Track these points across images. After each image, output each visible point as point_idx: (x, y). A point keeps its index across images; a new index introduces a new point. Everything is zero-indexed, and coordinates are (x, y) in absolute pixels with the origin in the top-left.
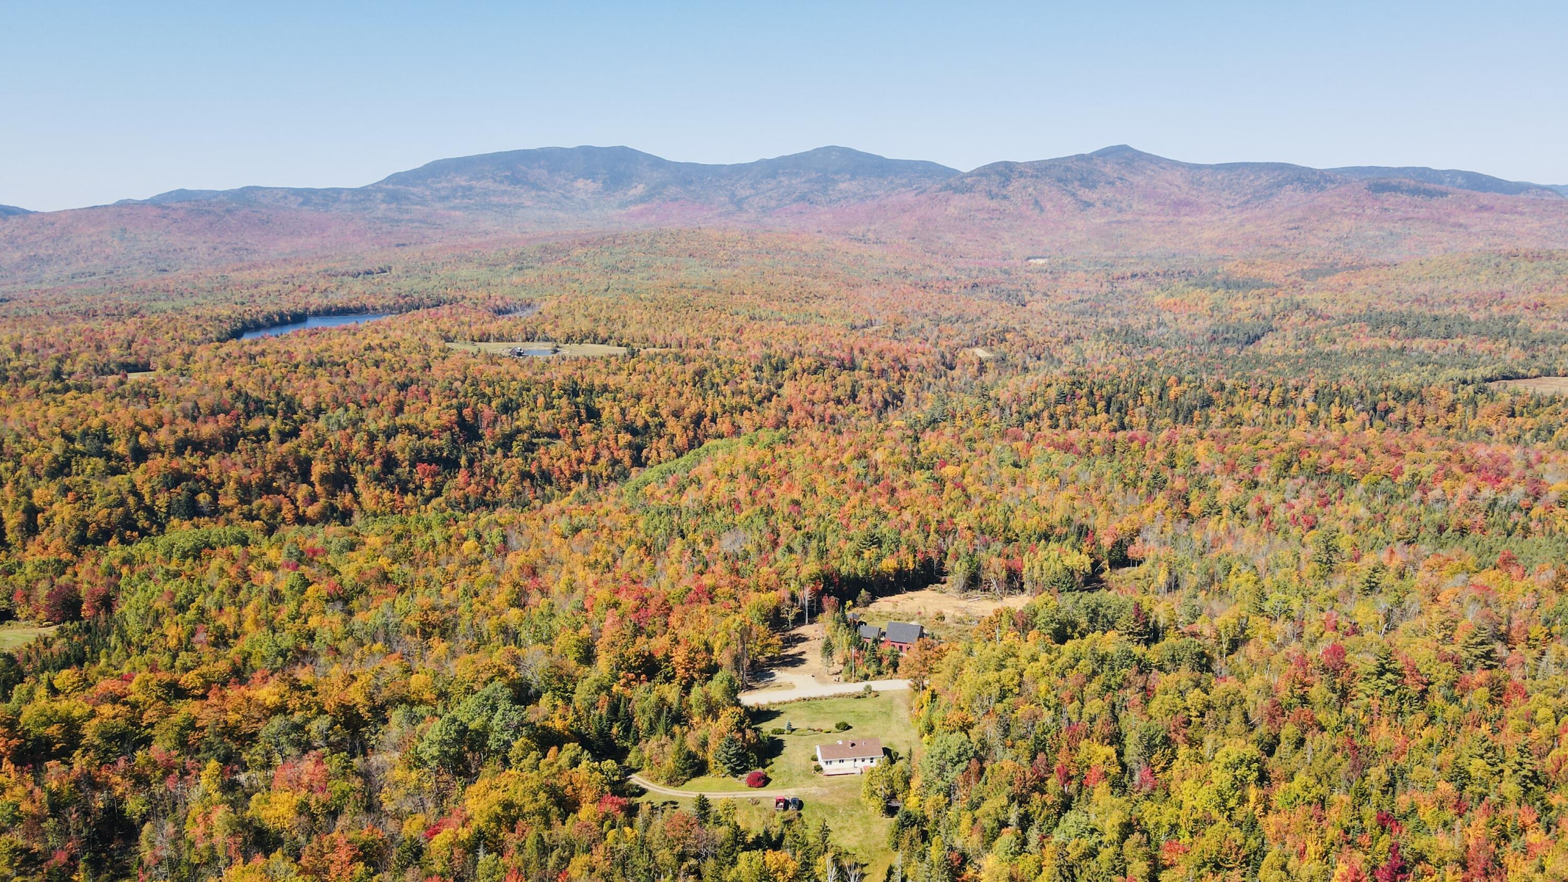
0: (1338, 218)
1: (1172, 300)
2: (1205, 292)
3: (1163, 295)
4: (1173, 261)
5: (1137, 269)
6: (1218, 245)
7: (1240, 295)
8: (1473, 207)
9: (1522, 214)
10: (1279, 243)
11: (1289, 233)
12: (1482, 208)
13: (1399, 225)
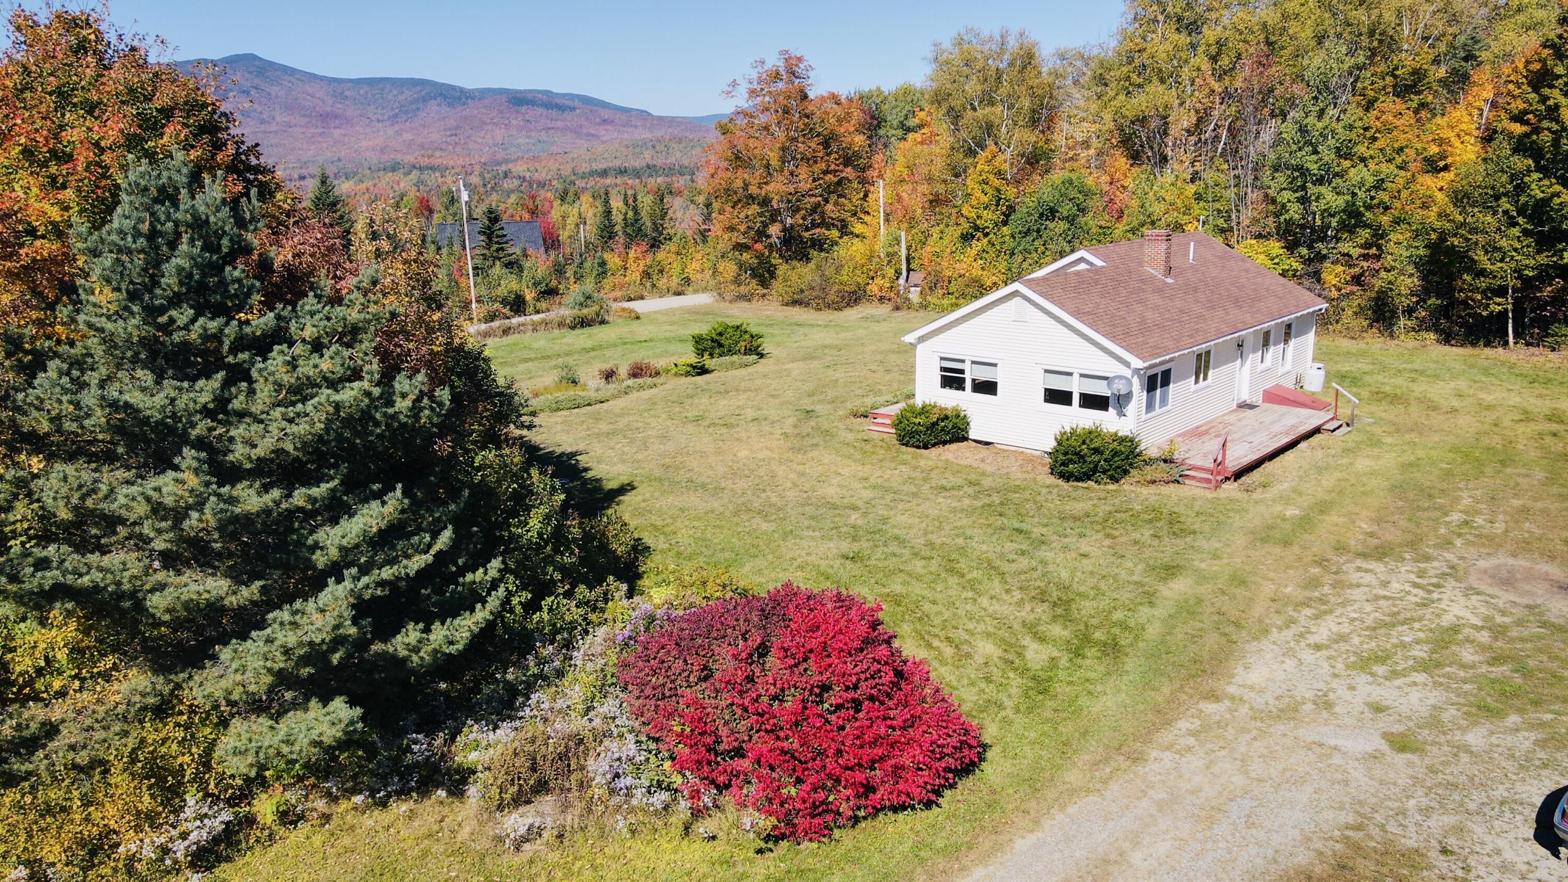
0: (490, 127)
1: (364, 186)
2: (399, 175)
3: (351, 183)
4: (341, 165)
5: (304, 172)
6: (382, 151)
7: (438, 174)
8: (598, 120)
9: (636, 127)
10: (444, 146)
11: (449, 140)
12: (605, 122)
13: (543, 133)
